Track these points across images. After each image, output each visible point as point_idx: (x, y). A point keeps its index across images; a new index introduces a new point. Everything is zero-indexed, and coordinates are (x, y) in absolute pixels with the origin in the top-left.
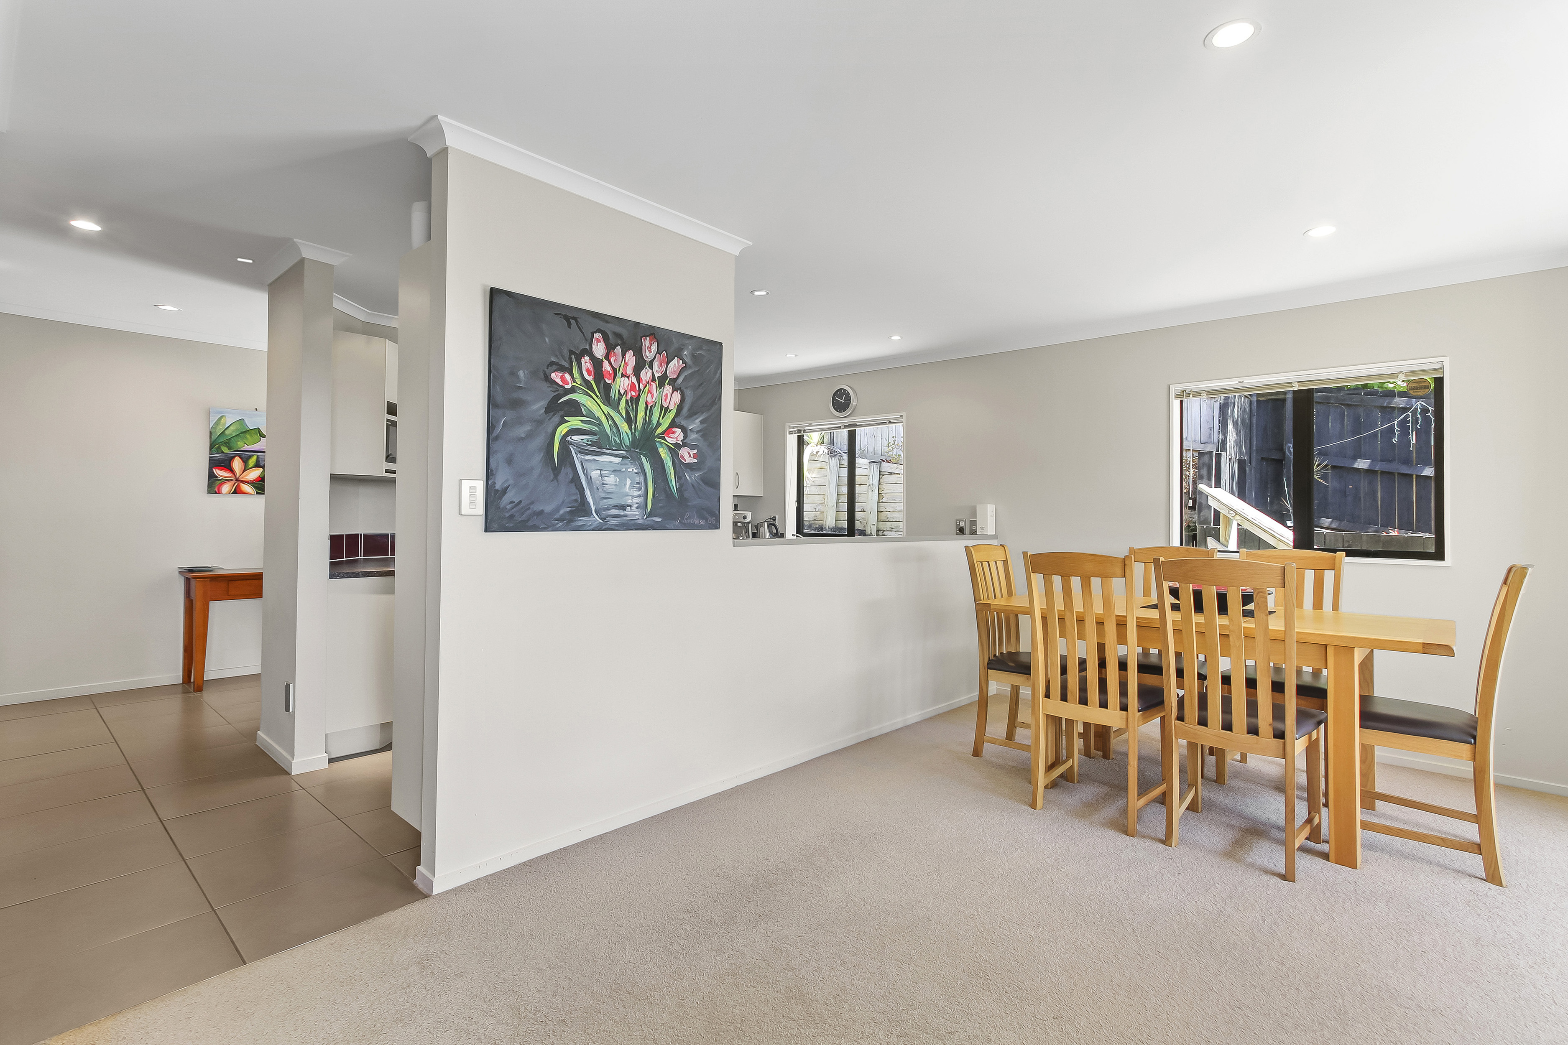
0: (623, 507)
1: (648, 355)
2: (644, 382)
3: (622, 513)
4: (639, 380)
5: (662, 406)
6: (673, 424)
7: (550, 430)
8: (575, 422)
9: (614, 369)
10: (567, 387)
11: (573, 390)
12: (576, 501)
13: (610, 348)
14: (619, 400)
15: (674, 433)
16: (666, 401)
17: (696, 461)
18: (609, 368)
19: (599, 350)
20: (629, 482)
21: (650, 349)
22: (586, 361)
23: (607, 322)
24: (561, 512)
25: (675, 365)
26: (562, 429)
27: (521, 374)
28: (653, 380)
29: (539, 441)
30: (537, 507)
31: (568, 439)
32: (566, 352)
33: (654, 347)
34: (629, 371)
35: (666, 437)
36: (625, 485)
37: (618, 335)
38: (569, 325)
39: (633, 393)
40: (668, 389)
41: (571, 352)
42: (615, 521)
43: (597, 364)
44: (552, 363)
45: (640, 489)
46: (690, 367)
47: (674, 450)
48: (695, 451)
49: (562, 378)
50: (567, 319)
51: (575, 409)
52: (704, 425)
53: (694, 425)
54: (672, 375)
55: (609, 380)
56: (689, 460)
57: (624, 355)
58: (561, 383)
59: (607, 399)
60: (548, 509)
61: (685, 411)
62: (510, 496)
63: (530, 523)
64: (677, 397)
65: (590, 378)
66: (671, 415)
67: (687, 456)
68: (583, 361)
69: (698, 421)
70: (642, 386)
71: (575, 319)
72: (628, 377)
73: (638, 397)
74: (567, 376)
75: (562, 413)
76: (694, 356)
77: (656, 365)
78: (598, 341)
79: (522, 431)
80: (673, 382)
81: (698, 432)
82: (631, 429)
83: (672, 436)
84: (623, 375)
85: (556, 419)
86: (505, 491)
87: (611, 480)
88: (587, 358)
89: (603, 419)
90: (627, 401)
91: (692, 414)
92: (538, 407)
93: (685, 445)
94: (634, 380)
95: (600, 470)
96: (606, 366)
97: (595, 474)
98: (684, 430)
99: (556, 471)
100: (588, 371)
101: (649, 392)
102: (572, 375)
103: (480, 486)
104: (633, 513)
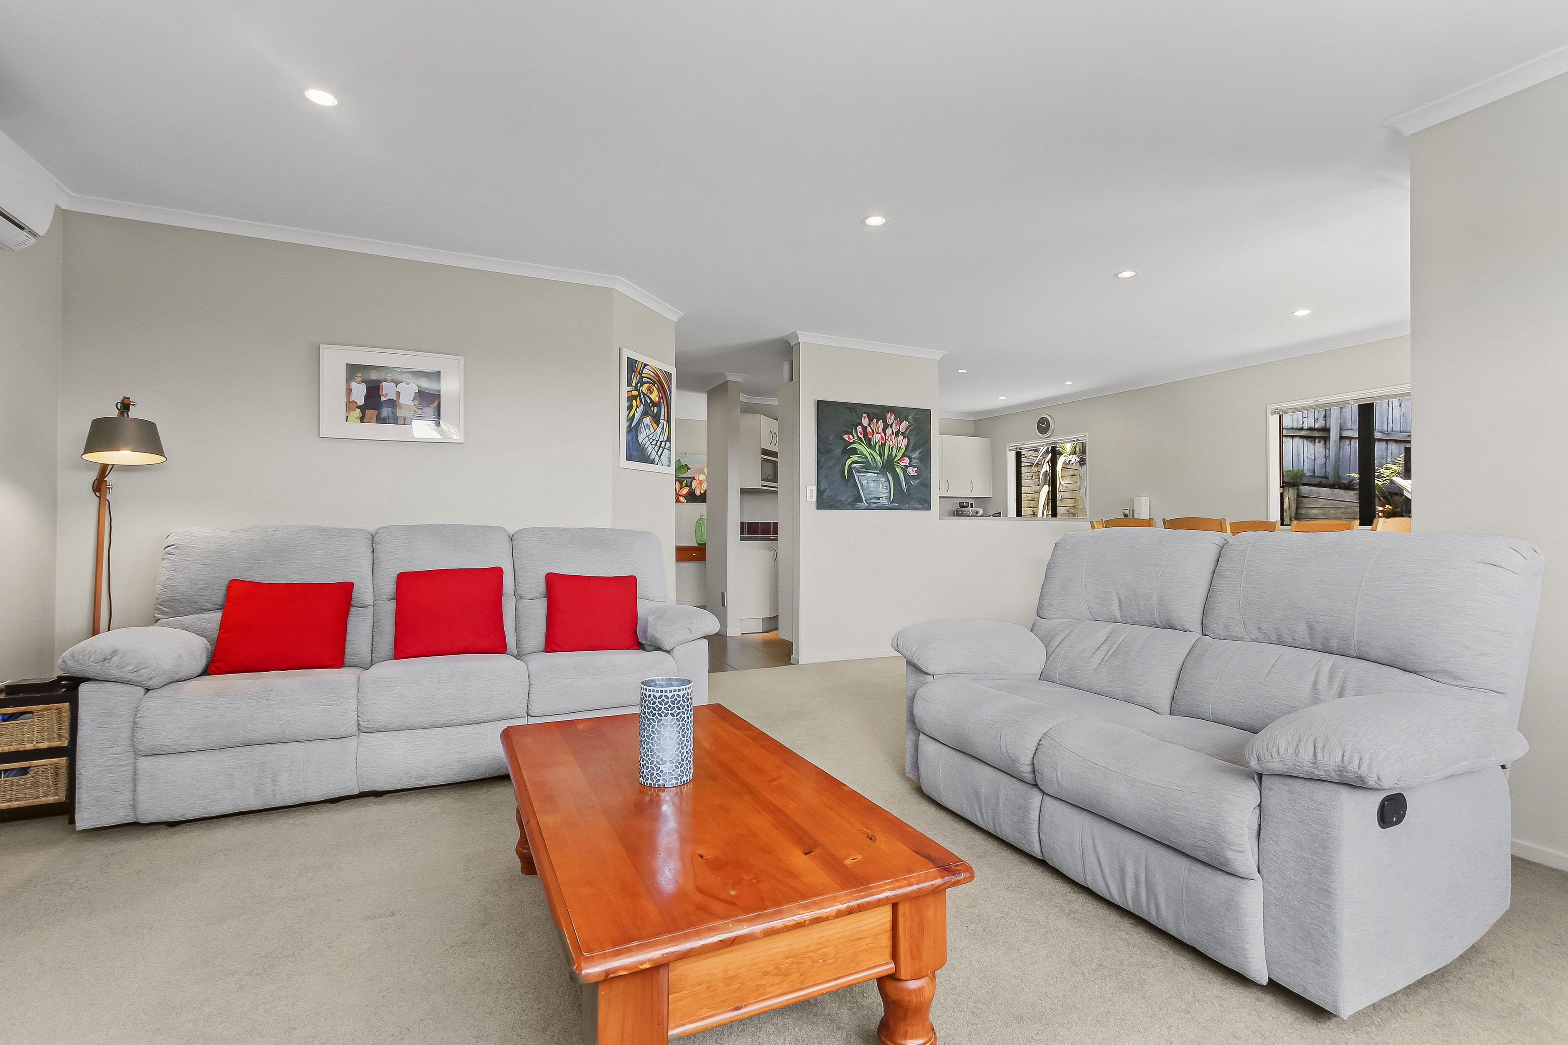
0: (878, 498)
1: (890, 422)
2: (888, 435)
3: (878, 501)
4: (885, 435)
5: (898, 447)
6: (904, 456)
7: (844, 462)
8: (854, 458)
9: (873, 430)
10: (850, 441)
11: (854, 442)
12: (856, 495)
13: (870, 421)
14: (876, 445)
15: (904, 460)
16: (899, 443)
17: (917, 474)
18: (870, 431)
19: (865, 422)
20: (881, 485)
21: (890, 418)
22: (859, 428)
23: (869, 408)
24: (849, 501)
25: (905, 424)
26: (849, 462)
27: (831, 437)
28: (893, 434)
29: (838, 468)
30: (839, 499)
31: (852, 466)
32: (850, 425)
33: (893, 417)
34: (880, 430)
35: (900, 463)
36: (879, 487)
37: (874, 414)
38: (851, 412)
39: (883, 441)
40: (901, 437)
41: (853, 425)
42: (875, 505)
43: (865, 429)
44: (844, 431)
45: (887, 489)
46: (912, 425)
47: (904, 469)
48: (916, 469)
49: (849, 438)
50: (850, 409)
51: (854, 451)
52: (920, 455)
53: (916, 455)
54: (902, 430)
55: (870, 436)
56: (912, 474)
57: (877, 423)
58: (848, 440)
59: (870, 446)
60: (843, 499)
61: (910, 448)
62: (826, 494)
63: (836, 506)
64: (906, 441)
65: (861, 436)
66: (903, 451)
67: (912, 471)
68: (858, 428)
69: (917, 452)
70: (887, 438)
71: (854, 409)
72: (880, 434)
73: (885, 443)
74: (851, 436)
75: (849, 454)
76: (914, 419)
77: (894, 425)
78: (865, 417)
79: (831, 463)
80: (903, 434)
81: (917, 459)
82: (881, 459)
83: (903, 461)
84: (877, 433)
85: (846, 457)
86: (824, 491)
87: (872, 485)
88: (860, 426)
89: (868, 455)
90: (879, 445)
91: (914, 449)
92: (838, 451)
93: (910, 466)
94: (883, 434)
95: (867, 480)
96: (869, 430)
97: (864, 482)
98: (910, 458)
99: (846, 481)
100: (860, 432)
101: (891, 440)
102: (853, 436)
103: (815, 488)
104: (883, 501)
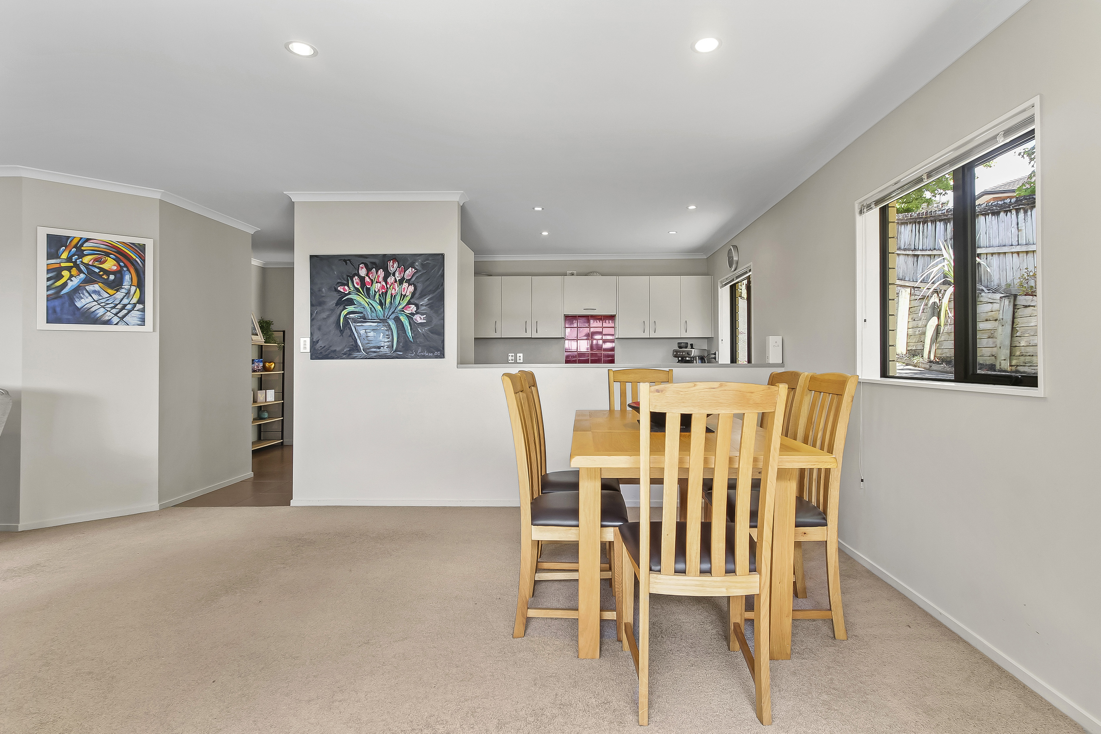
0: (379, 348)
1: (392, 270)
2: (390, 284)
3: (378, 350)
4: (387, 283)
5: (402, 295)
6: (409, 303)
7: (338, 313)
8: (351, 308)
9: (372, 280)
10: (346, 292)
11: (349, 294)
12: (353, 345)
13: (369, 270)
14: (375, 295)
15: (409, 307)
16: (404, 292)
17: (426, 321)
18: (369, 280)
19: (363, 272)
20: (382, 334)
21: (393, 266)
22: (356, 279)
23: (367, 258)
24: (345, 351)
25: (410, 271)
26: (345, 312)
27: (323, 290)
28: (396, 281)
29: (333, 319)
30: (333, 349)
31: (348, 316)
32: (345, 276)
33: (396, 265)
34: (381, 279)
35: (404, 310)
36: (380, 336)
37: (373, 263)
38: (346, 264)
39: (383, 290)
40: (405, 285)
41: (348, 276)
42: (375, 354)
43: (362, 279)
44: (338, 283)
45: (388, 338)
46: (420, 271)
47: (410, 317)
48: (425, 316)
49: (344, 289)
50: (345, 261)
51: (351, 302)
52: (431, 301)
53: (425, 301)
54: (407, 277)
55: (369, 286)
56: (420, 321)
57: (377, 272)
58: (343, 291)
59: (368, 295)
60: (338, 349)
61: (417, 295)
62: (320, 344)
63: (330, 356)
64: (411, 288)
65: (358, 287)
66: (408, 298)
67: (419, 319)
68: (354, 279)
69: (427, 299)
70: (388, 286)
71: (349, 260)
72: (380, 283)
73: (386, 292)
74: (346, 287)
75: (344, 305)
76: (423, 265)
77: (397, 274)
78: (362, 268)
79: (324, 315)
80: (408, 281)
81: (426, 306)
82: (382, 308)
83: (409, 309)
84: (377, 282)
85: (341, 308)
86: (318, 342)
87: (371, 334)
88: (356, 277)
89: (366, 305)
90: (379, 294)
91: (422, 296)
92: (331, 303)
93: (417, 313)
94: (384, 283)
95: (365, 330)
96: (367, 279)
97: (362, 332)
98: (417, 305)
99: (342, 332)
100: (357, 283)
101: (393, 288)
102: (349, 287)
103: (308, 340)
104: (385, 350)
